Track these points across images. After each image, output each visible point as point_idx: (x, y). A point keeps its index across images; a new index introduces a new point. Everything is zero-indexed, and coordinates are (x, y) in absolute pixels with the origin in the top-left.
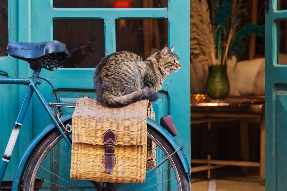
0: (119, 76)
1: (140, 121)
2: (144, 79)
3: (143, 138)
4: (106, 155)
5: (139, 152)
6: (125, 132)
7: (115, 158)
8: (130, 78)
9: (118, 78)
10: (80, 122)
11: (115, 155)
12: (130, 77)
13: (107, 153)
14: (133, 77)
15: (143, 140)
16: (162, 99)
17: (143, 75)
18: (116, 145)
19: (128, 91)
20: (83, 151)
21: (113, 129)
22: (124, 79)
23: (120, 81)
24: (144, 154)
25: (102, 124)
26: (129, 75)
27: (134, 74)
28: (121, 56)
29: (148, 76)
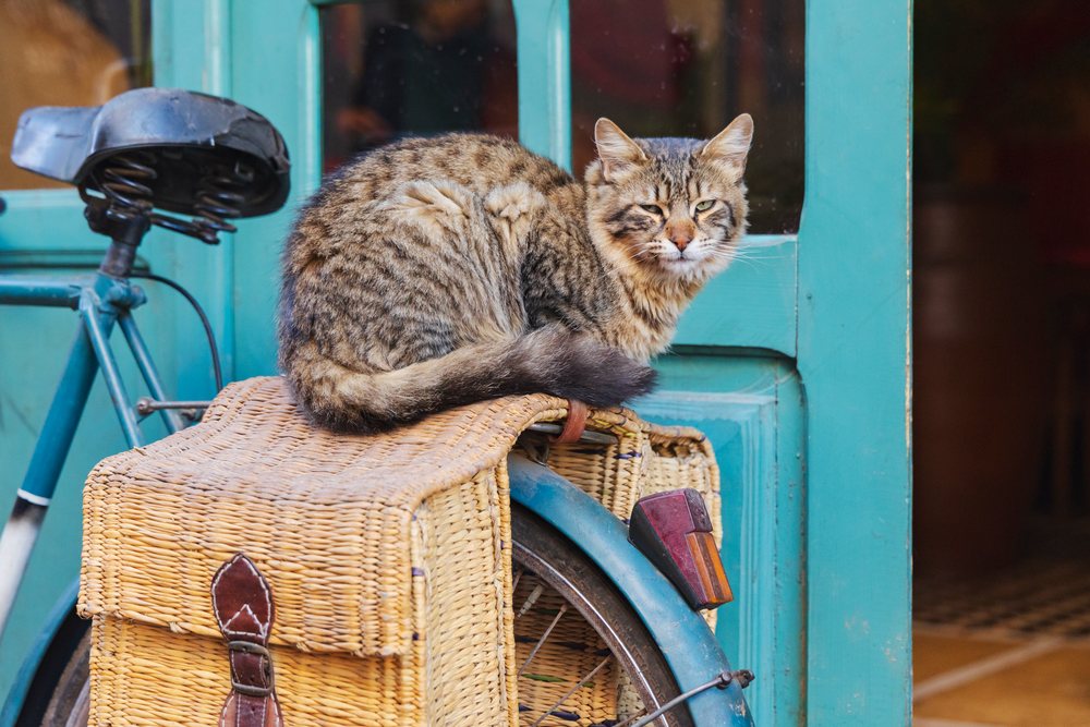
0: (364, 258)
1: (379, 515)
2: (525, 278)
3: (391, 615)
4: (236, 691)
5: (389, 694)
6: (307, 571)
7: (280, 716)
8: (422, 270)
9: (359, 269)
10: (113, 507)
11: (280, 698)
12: (422, 266)
13: (242, 683)
14: (444, 267)
15: (392, 628)
16: (773, 398)
17: (514, 256)
18: (273, 640)
19: (418, 343)
20: (140, 663)
21: (257, 551)
22: (387, 273)
23: (367, 286)
24: (413, 707)
25: (210, 523)
26: (418, 256)
27: (450, 252)
28: (415, 159)
29: (548, 263)
